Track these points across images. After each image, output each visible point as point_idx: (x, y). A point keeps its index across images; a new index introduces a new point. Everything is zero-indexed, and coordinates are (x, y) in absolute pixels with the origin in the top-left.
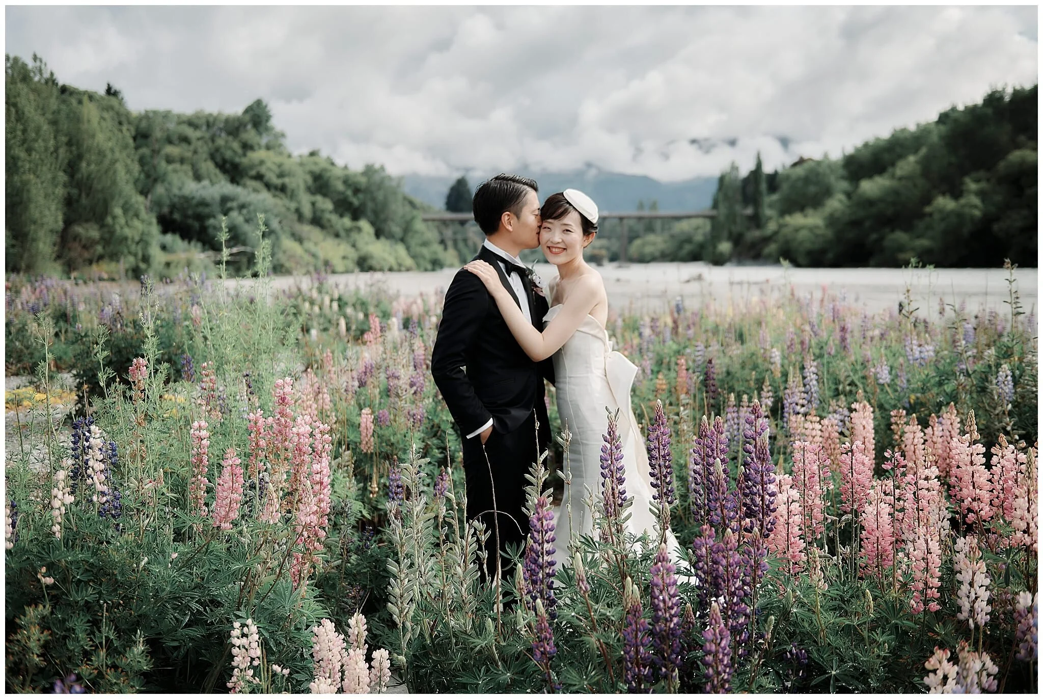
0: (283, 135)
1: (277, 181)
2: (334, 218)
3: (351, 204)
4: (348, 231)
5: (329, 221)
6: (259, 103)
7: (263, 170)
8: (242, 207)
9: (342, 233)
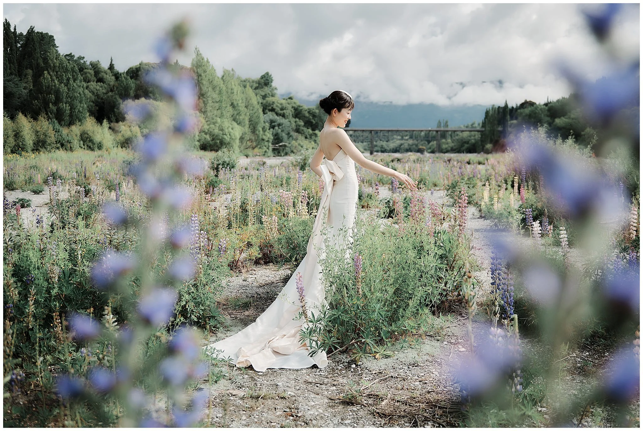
0: (276, 89)
1: (280, 112)
2: (305, 129)
3: (312, 122)
4: (311, 135)
5: (303, 130)
6: (267, 74)
7: (275, 107)
8: (279, 125)
9: (308, 136)
